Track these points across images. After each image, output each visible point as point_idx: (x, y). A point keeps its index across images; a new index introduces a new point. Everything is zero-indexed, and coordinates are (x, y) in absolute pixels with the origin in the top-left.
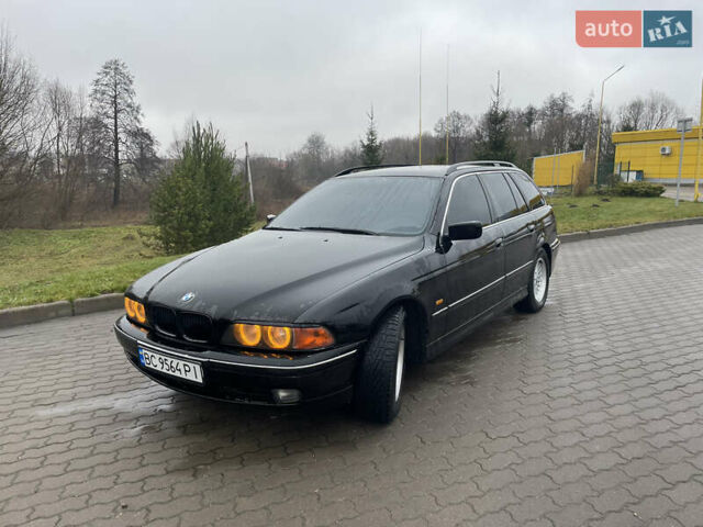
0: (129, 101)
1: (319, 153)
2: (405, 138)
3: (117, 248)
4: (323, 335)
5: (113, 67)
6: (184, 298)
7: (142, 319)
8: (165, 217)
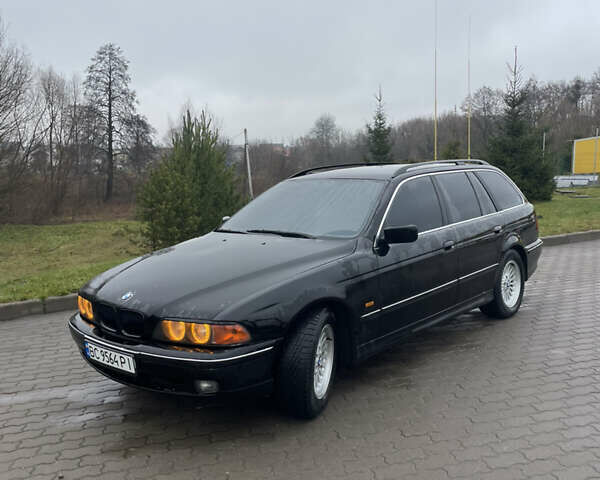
0: (124, 87)
1: (328, 138)
2: (427, 118)
3: (106, 245)
4: (240, 332)
5: (108, 53)
6: (124, 297)
7: (91, 316)
8: (153, 212)
